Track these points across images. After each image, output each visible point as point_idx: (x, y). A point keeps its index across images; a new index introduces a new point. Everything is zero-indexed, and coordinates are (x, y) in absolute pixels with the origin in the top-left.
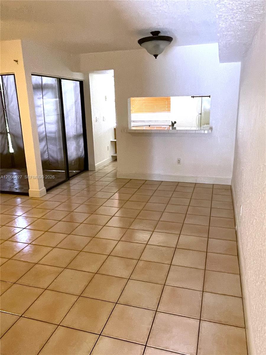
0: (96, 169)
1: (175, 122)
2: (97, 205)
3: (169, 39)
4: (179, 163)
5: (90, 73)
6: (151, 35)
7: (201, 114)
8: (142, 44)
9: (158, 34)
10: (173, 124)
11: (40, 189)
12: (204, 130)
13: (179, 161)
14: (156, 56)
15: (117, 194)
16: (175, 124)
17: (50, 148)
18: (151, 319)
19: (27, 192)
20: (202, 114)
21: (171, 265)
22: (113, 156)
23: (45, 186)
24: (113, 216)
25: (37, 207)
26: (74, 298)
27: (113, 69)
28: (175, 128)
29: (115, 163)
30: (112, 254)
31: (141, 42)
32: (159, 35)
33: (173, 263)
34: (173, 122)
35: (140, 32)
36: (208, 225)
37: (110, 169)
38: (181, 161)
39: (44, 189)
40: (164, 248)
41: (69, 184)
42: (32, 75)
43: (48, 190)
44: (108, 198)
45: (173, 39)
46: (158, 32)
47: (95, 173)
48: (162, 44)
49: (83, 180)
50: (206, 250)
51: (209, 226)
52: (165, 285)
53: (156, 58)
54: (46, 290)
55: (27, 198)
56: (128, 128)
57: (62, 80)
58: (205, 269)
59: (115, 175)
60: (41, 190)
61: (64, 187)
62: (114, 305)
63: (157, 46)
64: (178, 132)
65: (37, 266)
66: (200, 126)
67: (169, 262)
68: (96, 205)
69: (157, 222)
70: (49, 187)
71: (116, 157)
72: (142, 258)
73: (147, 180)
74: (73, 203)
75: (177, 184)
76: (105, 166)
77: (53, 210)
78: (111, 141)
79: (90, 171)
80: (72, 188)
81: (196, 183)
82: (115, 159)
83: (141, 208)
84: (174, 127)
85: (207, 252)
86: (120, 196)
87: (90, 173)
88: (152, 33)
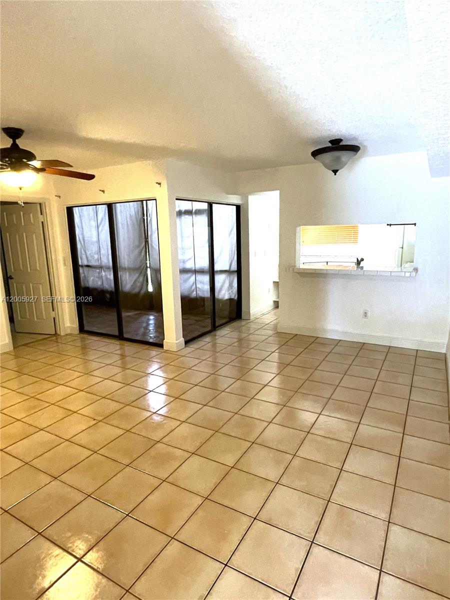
0: (252, 318)
1: (362, 260)
2: (246, 367)
3: (354, 149)
4: (366, 316)
5: (250, 195)
6: (330, 145)
7: (402, 248)
8: (316, 158)
9: (340, 142)
10: (359, 263)
11: (176, 340)
12: (405, 272)
13: (366, 313)
14: (335, 172)
15: (276, 355)
16: (362, 262)
17: (198, 288)
18: (303, 554)
19: (162, 343)
20: (404, 248)
21: (341, 470)
22: (276, 301)
23: (183, 337)
24: (266, 385)
25: (171, 364)
26: (199, 500)
27: (278, 190)
28: (362, 267)
29: (277, 310)
30: (258, 441)
31: (315, 154)
32: (341, 144)
33: (346, 467)
34: (359, 260)
35: (315, 141)
36: (405, 413)
37: (270, 318)
38: (369, 314)
39: (182, 340)
40: (334, 442)
41: (215, 335)
42: (177, 199)
43: (187, 342)
44: (263, 359)
45: (361, 148)
46: (340, 140)
47: (250, 322)
48: (344, 156)
49: (233, 331)
50: (399, 453)
51: (407, 415)
52: (329, 501)
53: (335, 174)
54: (165, 483)
55: (161, 351)
56: (295, 266)
57: (213, 205)
58: (395, 484)
59: (275, 327)
60: (178, 342)
61: (207, 339)
62: (251, 520)
63: (338, 159)
64: (365, 273)
65: (159, 445)
66: (401, 266)
67: (339, 465)
68: (244, 368)
69: (327, 400)
70: (188, 338)
71: (278, 302)
72: (300, 453)
73: (318, 337)
74: (218, 363)
75: (362, 346)
76: (264, 314)
77: (189, 370)
78: (274, 282)
79: (244, 319)
80: (218, 341)
81: (390, 347)
82: (276, 305)
83: (305, 377)
84: (361, 265)
85: (400, 457)
86: (280, 358)
87: (243, 323)
88: (331, 142)
